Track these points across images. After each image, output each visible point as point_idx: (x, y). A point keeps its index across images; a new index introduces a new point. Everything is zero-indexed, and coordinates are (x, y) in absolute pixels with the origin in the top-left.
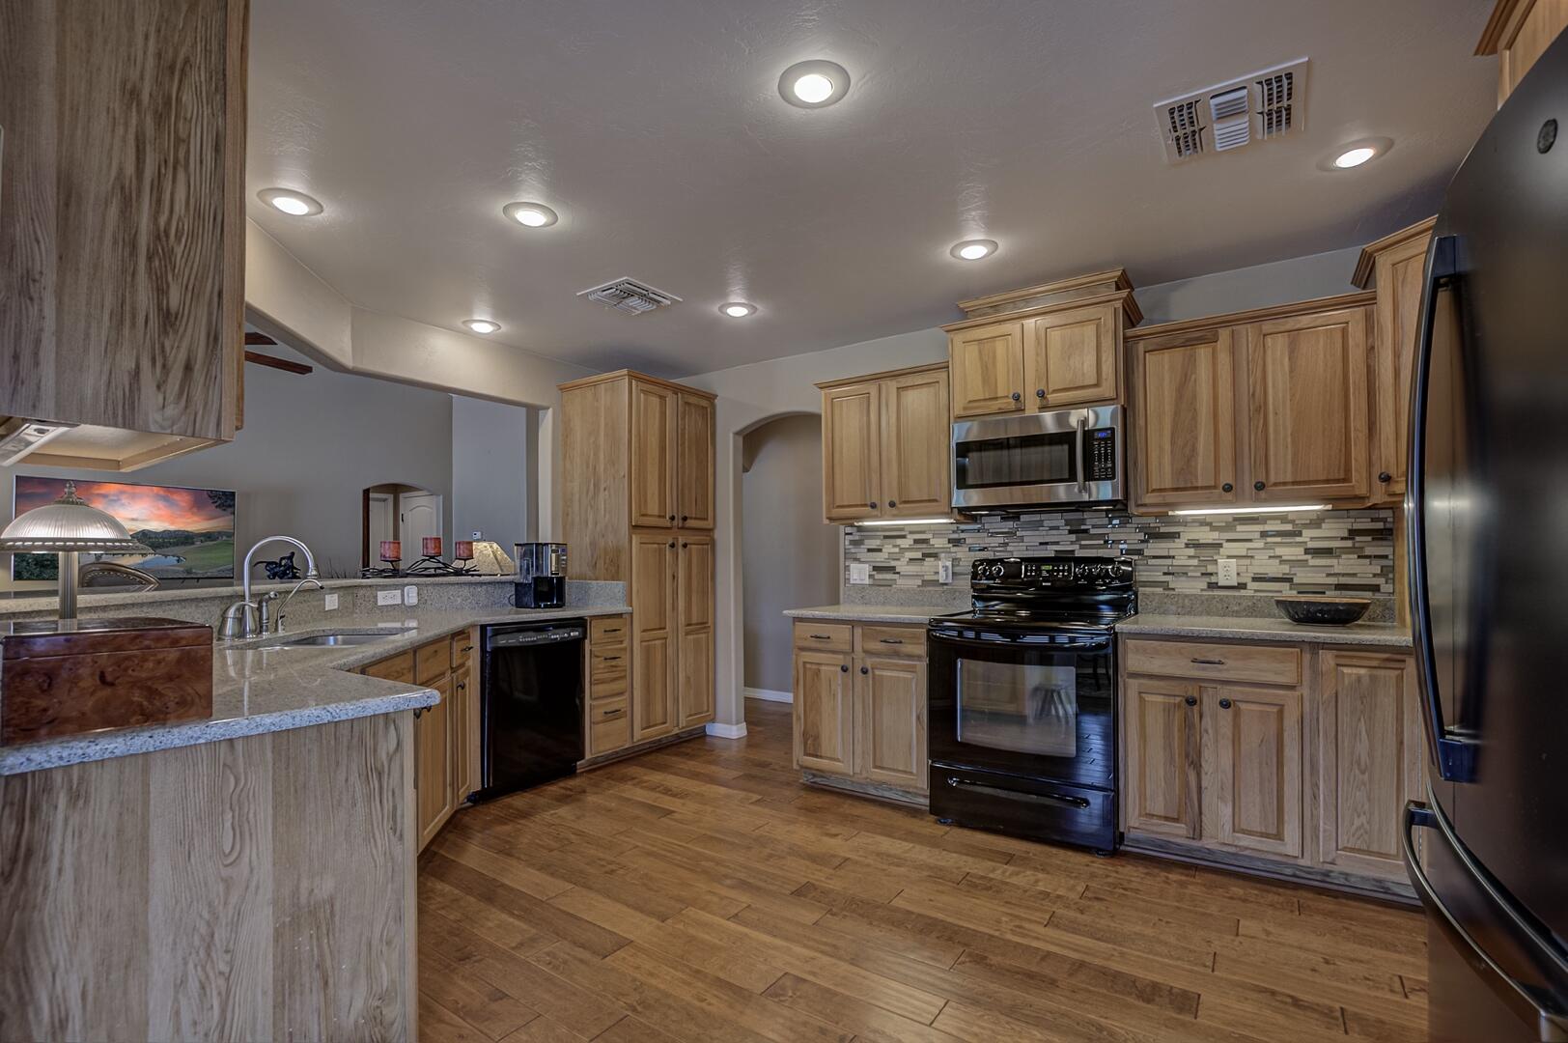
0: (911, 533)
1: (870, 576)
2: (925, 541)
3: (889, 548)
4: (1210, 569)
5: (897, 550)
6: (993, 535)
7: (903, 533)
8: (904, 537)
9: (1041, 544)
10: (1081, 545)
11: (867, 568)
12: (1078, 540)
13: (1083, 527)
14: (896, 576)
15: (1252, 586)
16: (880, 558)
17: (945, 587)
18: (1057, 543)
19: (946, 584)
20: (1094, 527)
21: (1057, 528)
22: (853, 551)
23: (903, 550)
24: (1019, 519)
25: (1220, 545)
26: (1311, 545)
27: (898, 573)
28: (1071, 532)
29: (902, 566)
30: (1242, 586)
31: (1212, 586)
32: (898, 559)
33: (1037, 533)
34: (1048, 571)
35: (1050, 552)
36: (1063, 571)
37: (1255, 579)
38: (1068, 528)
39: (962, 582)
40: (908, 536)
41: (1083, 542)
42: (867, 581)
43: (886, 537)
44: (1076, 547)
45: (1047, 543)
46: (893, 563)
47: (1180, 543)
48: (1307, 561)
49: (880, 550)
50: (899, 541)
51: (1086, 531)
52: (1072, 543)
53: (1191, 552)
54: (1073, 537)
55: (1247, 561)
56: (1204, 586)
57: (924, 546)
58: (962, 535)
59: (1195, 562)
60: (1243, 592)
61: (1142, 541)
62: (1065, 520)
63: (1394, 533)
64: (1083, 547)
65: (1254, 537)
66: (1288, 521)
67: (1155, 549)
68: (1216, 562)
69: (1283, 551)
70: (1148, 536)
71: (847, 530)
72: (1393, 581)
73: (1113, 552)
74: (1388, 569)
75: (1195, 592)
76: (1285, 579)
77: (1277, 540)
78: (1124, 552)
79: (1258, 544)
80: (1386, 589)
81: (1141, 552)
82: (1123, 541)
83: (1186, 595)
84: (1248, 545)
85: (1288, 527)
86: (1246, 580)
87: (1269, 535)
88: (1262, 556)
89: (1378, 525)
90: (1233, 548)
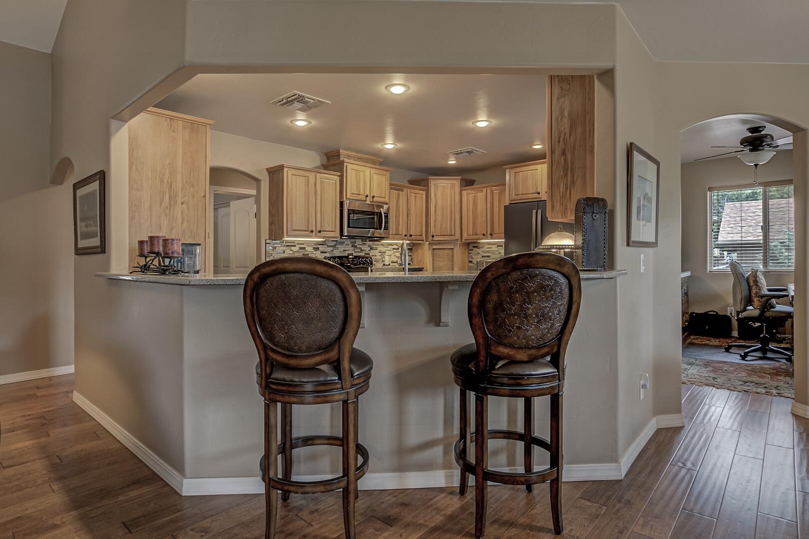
0: (298, 244)
2: (304, 248)
4: (384, 260)
5: (291, 252)
6: (328, 246)
7: (294, 244)
8: (295, 246)
9: (344, 250)
12: (354, 249)
15: (391, 264)
18: (348, 250)
20: (359, 245)
21: (348, 245)
22: (270, 252)
25: (385, 252)
28: (352, 246)
30: (389, 264)
31: (384, 265)
33: (342, 246)
34: (351, 261)
35: (346, 254)
37: (392, 262)
43: (287, 246)
44: (353, 252)
47: (377, 251)
50: (293, 248)
51: (356, 246)
52: (352, 250)
53: (380, 254)
54: (352, 248)
55: (390, 257)
56: (382, 265)
57: (304, 251)
58: (318, 246)
59: (380, 257)
60: (390, 267)
61: (369, 250)
63: (413, 250)
64: (355, 252)
65: (392, 249)
66: (397, 245)
67: (372, 253)
68: (385, 257)
69: (396, 254)
70: (371, 249)
71: (268, 241)
72: (412, 262)
73: (362, 254)
74: (412, 259)
75: (381, 267)
76: (397, 262)
77: (396, 251)
78: (365, 254)
79: (392, 252)
80: (411, 264)
81: (369, 254)
82: (365, 250)
83: (380, 268)
84: (390, 252)
85: (397, 247)
86: (390, 263)
87: (394, 249)
88: (393, 256)
89: (410, 247)
90: (388, 253)
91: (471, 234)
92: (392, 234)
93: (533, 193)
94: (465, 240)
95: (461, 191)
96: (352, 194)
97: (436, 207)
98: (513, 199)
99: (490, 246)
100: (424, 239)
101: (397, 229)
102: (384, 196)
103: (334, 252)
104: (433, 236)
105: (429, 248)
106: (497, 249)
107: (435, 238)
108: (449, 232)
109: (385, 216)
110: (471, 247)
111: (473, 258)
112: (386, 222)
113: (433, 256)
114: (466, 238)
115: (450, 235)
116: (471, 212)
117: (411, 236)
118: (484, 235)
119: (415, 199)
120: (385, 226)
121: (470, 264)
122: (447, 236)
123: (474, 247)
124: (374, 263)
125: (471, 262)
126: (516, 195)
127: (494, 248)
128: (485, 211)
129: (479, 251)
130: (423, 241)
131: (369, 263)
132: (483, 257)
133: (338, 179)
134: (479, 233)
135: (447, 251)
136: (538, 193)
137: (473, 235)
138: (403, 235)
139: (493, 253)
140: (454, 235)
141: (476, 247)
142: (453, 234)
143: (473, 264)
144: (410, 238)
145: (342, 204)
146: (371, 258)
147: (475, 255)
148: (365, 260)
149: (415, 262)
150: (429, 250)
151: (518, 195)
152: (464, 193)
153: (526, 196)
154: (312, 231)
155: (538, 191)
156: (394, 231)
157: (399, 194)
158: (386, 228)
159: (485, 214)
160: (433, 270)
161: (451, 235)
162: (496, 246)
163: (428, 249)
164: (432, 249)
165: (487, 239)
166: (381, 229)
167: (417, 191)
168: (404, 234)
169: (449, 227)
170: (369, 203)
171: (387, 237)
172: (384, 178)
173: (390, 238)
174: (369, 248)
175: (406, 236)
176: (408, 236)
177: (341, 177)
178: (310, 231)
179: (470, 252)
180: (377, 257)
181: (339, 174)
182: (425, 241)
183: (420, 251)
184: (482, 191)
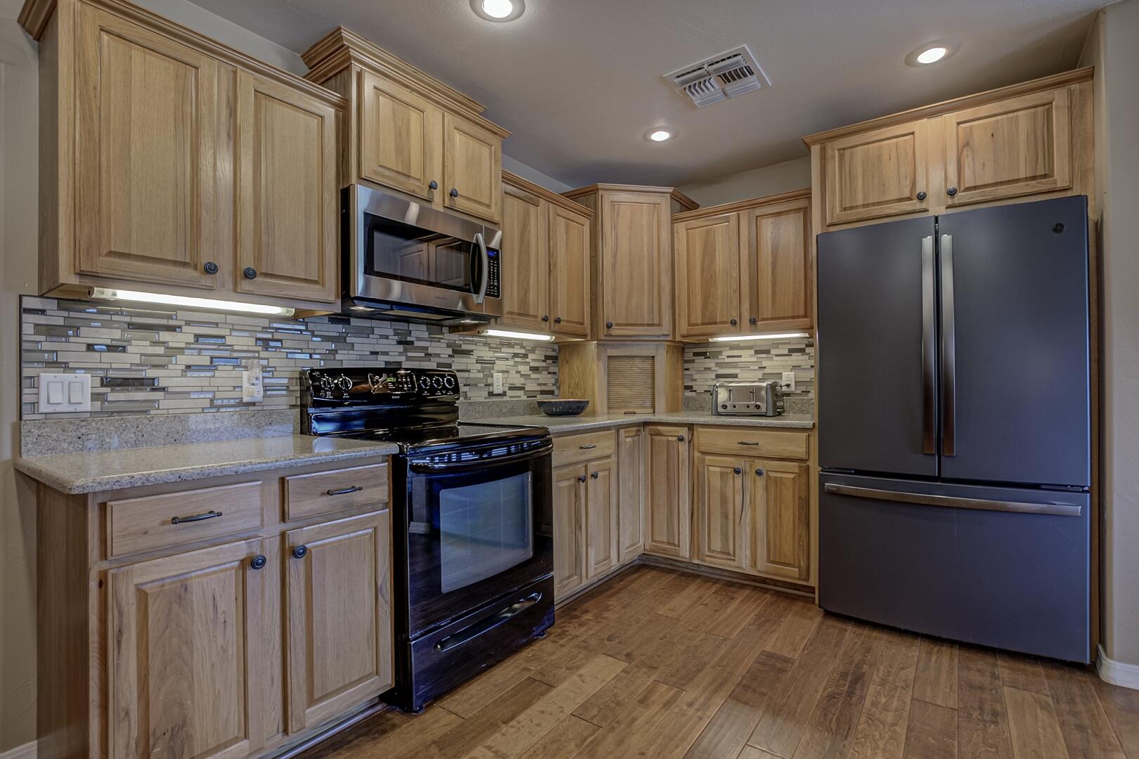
0: (188, 321)
1: (95, 397)
3: (139, 347)
4: (490, 381)
5: (161, 350)
8: (175, 327)
9: (373, 353)
10: (407, 356)
11: (84, 384)
12: (405, 351)
13: (409, 339)
14: (159, 395)
15: (510, 393)
16: (120, 364)
17: (251, 408)
18: (386, 353)
19: (254, 404)
20: (419, 339)
21: (387, 337)
22: (47, 346)
23: (173, 352)
24: (348, 322)
25: (493, 363)
26: (533, 364)
27: (163, 389)
28: (399, 343)
29: (169, 377)
30: (504, 394)
31: (491, 394)
32: (163, 366)
33: (367, 340)
34: (393, 383)
35: (380, 363)
36: (407, 383)
37: (510, 388)
38: (396, 338)
39: (278, 401)
40: (185, 329)
41: (409, 354)
42: (87, 405)
43: (133, 326)
44: (402, 359)
45: (376, 353)
46: (151, 373)
47: (472, 359)
48: (529, 375)
49: (124, 349)
50: (165, 336)
51: (412, 343)
52: (400, 354)
53: (479, 366)
54: (401, 348)
55: (506, 375)
56: (486, 394)
57: (215, 345)
59: (481, 375)
60: (505, 398)
61: (450, 356)
62: (394, 330)
63: (560, 360)
64: (408, 359)
65: (511, 355)
66: (523, 347)
67: (458, 363)
68: (492, 376)
69: (521, 368)
70: (454, 351)
71: (29, 303)
72: (559, 388)
73: (431, 365)
74: (557, 381)
75: (482, 400)
76: (522, 388)
77: (519, 360)
78: (439, 365)
79: (511, 363)
80: (556, 393)
81: (450, 366)
82: (438, 355)
83: (481, 403)
84: (507, 363)
85: (523, 351)
86: (506, 389)
87: (516, 355)
88: (513, 372)
89: (554, 354)
90: (500, 365)
91: (699, 321)
92: (511, 313)
93: (901, 200)
94: (683, 336)
95: (674, 221)
96: (380, 166)
97: (615, 256)
98: (835, 221)
99: (736, 353)
100: (588, 331)
101: (524, 301)
102: (487, 202)
103: (338, 357)
104: (609, 326)
105: (599, 355)
106: (755, 359)
107: (616, 331)
108: (646, 317)
109: (489, 257)
110: (689, 356)
111: (695, 380)
112: (495, 275)
113: (609, 375)
114: (685, 333)
115: (648, 325)
116: (698, 272)
117: (558, 321)
118: (734, 323)
119: (567, 232)
120: (489, 286)
121: (688, 394)
122: (642, 325)
123: (695, 354)
124: (463, 389)
125: (689, 388)
126: (845, 209)
127: (747, 356)
128: (736, 265)
129: (710, 363)
130: (584, 336)
131: (448, 390)
132: (718, 376)
133: (330, 112)
134: (718, 321)
135: (638, 363)
136: (921, 197)
137: (703, 324)
138: (540, 319)
139: (745, 367)
140: (659, 325)
141: (704, 354)
142: (656, 322)
143: (694, 394)
144: (557, 327)
145: (345, 197)
146: (454, 377)
147: (699, 372)
148: (438, 382)
149: (565, 387)
150: (599, 360)
151: (851, 208)
152: (681, 227)
153: (877, 211)
154: (211, 269)
155: (920, 189)
156: (516, 303)
157: (527, 213)
158: (494, 292)
159: (735, 274)
160: (609, 408)
161: (652, 325)
162: (752, 352)
163: (595, 357)
164: (605, 358)
165: (739, 333)
166: (477, 291)
167: (571, 215)
168: (542, 314)
169: (646, 303)
170: (442, 210)
171: (496, 318)
172: (485, 151)
173: (505, 321)
174: (450, 351)
175: (545, 319)
176: (548, 321)
177: (343, 108)
178: (201, 267)
179: (687, 366)
180: (472, 375)
181: (335, 96)
182: (589, 338)
183: (576, 364)
184: (727, 220)
